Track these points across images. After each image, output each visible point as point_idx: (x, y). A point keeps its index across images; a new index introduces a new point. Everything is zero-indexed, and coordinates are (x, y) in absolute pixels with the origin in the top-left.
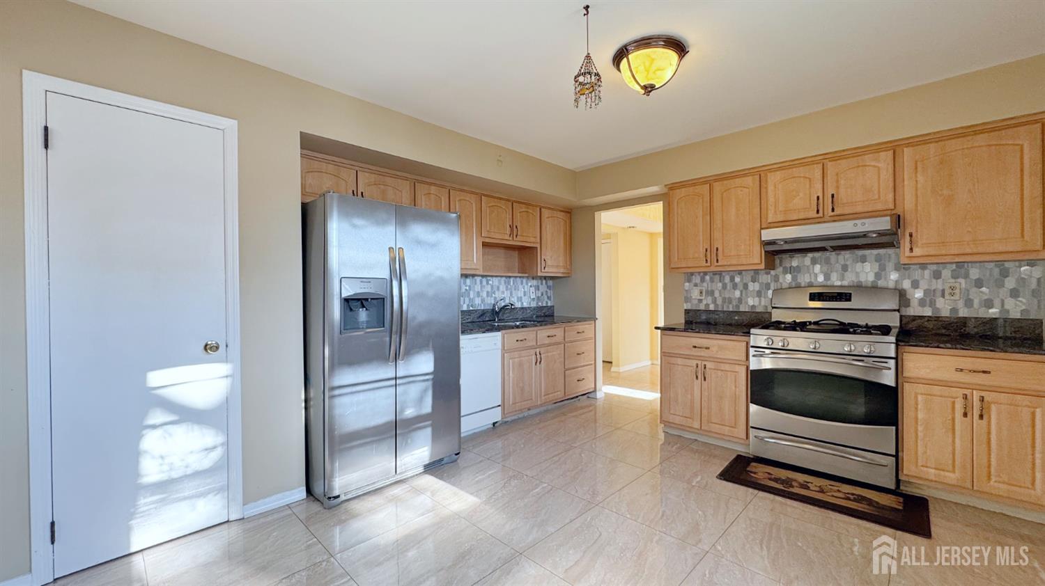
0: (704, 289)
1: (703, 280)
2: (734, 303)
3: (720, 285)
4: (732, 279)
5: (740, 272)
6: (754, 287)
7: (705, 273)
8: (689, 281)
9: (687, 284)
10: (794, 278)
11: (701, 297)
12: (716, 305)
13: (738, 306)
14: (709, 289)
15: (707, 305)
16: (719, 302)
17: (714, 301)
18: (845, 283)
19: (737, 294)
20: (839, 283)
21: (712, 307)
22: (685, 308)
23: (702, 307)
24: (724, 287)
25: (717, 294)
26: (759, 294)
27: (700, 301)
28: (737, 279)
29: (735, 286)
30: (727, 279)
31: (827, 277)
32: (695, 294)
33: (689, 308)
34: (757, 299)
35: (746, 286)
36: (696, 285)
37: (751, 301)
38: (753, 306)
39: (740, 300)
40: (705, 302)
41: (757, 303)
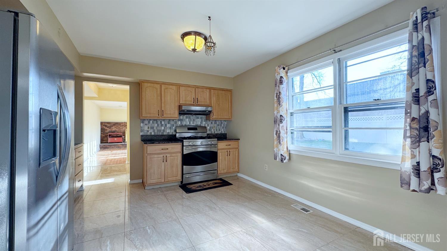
0: (150, 126)
1: (149, 122)
2: (162, 132)
3: (156, 125)
4: (161, 123)
5: (164, 120)
6: (168, 125)
7: (150, 120)
8: (143, 123)
9: (142, 124)
10: (181, 123)
11: (149, 130)
12: (155, 133)
13: (163, 133)
14: (152, 126)
15: (151, 133)
16: (156, 131)
17: (154, 131)
18: (194, 125)
19: (163, 128)
20: (192, 125)
21: (153, 134)
22: (141, 134)
23: (149, 134)
24: (158, 125)
25: (155, 128)
26: (170, 128)
27: (148, 131)
28: (163, 123)
29: (162, 125)
30: (159, 122)
31: (190, 123)
32: (146, 128)
33: (143, 134)
34: (170, 130)
35: (166, 125)
36: (146, 125)
37: (168, 131)
38: (168, 133)
39: (164, 130)
40: (150, 132)
41: (170, 132)
